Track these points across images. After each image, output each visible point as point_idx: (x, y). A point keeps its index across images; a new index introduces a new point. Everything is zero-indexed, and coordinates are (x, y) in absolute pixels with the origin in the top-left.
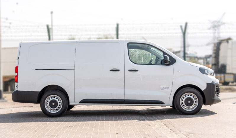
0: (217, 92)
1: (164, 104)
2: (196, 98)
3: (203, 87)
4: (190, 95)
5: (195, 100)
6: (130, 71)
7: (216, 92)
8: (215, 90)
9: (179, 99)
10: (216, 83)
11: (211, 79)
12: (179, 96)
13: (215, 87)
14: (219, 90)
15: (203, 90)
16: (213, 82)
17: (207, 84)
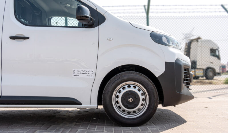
0: (187, 80)
1: (81, 104)
2: (145, 93)
3: (158, 70)
4: (132, 86)
5: (144, 97)
6: (12, 38)
7: (185, 80)
8: (183, 77)
9: (109, 93)
10: (183, 62)
11: (174, 54)
12: (110, 89)
13: (183, 72)
14: (189, 77)
15: (157, 75)
16: (177, 59)
17: (166, 63)
